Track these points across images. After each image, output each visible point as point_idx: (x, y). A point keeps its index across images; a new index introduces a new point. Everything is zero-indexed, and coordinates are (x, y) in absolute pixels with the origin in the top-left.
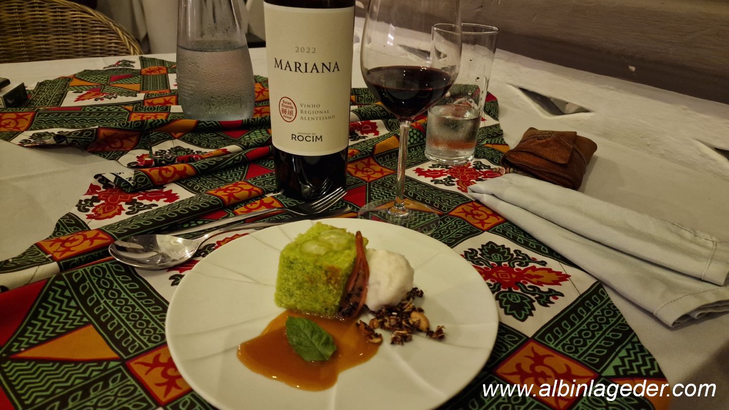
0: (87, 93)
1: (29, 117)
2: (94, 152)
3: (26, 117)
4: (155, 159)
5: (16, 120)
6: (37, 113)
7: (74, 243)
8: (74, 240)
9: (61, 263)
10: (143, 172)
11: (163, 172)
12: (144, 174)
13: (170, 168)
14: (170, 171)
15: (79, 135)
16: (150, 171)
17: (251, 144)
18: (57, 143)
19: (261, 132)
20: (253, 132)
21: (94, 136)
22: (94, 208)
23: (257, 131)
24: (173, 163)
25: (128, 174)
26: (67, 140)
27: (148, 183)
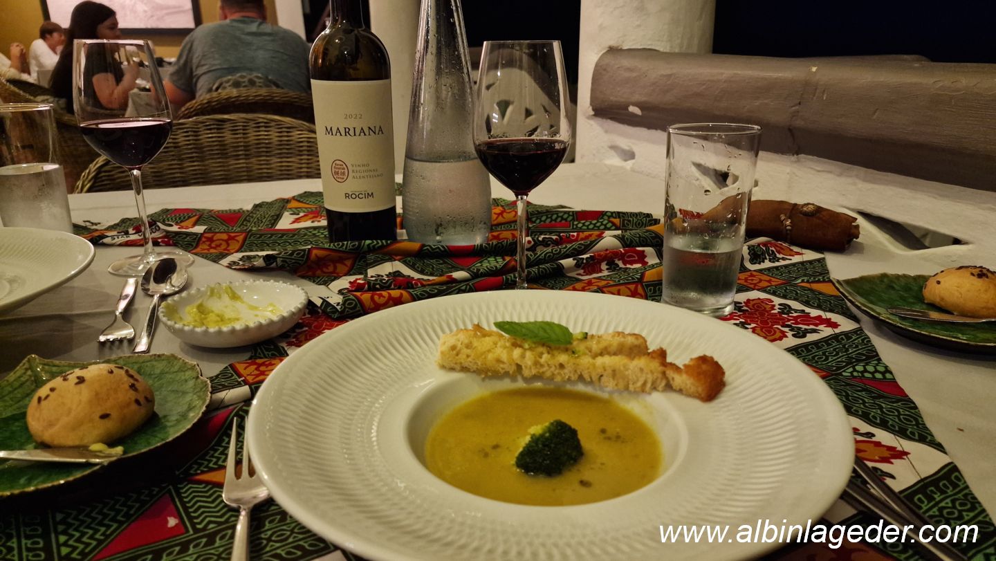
0: (305, 215)
1: (241, 238)
2: (303, 277)
3: (237, 238)
4: (369, 283)
5: (227, 241)
6: (249, 234)
7: (270, 369)
8: (271, 365)
9: (253, 386)
10: (353, 295)
11: (376, 297)
12: (354, 298)
13: (385, 293)
14: (384, 297)
15: (289, 255)
16: (361, 295)
17: (481, 270)
18: (267, 265)
19: (496, 260)
20: (486, 259)
21: (306, 257)
22: (295, 334)
23: (492, 259)
24: (388, 288)
25: (336, 300)
26: (276, 261)
27: (358, 309)
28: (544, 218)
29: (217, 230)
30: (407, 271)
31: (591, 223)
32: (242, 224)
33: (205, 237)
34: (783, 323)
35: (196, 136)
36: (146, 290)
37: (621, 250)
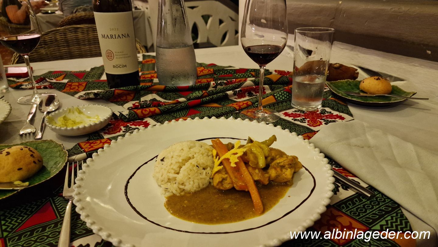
1: (84, 85)
2: (112, 102)
3: (82, 85)
4: (140, 105)
5: (78, 86)
6: (88, 83)
7: (95, 144)
8: (96, 143)
9: (88, 153)
10: (133, 111)
11: (144, 111)
12: (133, 112)
13: (147, 109)
14: (147, 111)
15: (105, 93)
16: (137, 111)
17: (192, 97)
18: (95, 97)
19: (199, 92)
20: (195, 92)
21: (112, 94)
22: (107, 129)
23: (197, 92)
24: (150, 107)
25: (126, 112)
26: (100, 96)
27: (135, 117)
28: (221, 73)
29: (73, 81)
30: (159, 98)
31: (242, 75)
32: (85, 78)
33: (69, 85)
34: (321, 118)
35: (65, 35)
36: (40, 110)
37: (254, 87)
